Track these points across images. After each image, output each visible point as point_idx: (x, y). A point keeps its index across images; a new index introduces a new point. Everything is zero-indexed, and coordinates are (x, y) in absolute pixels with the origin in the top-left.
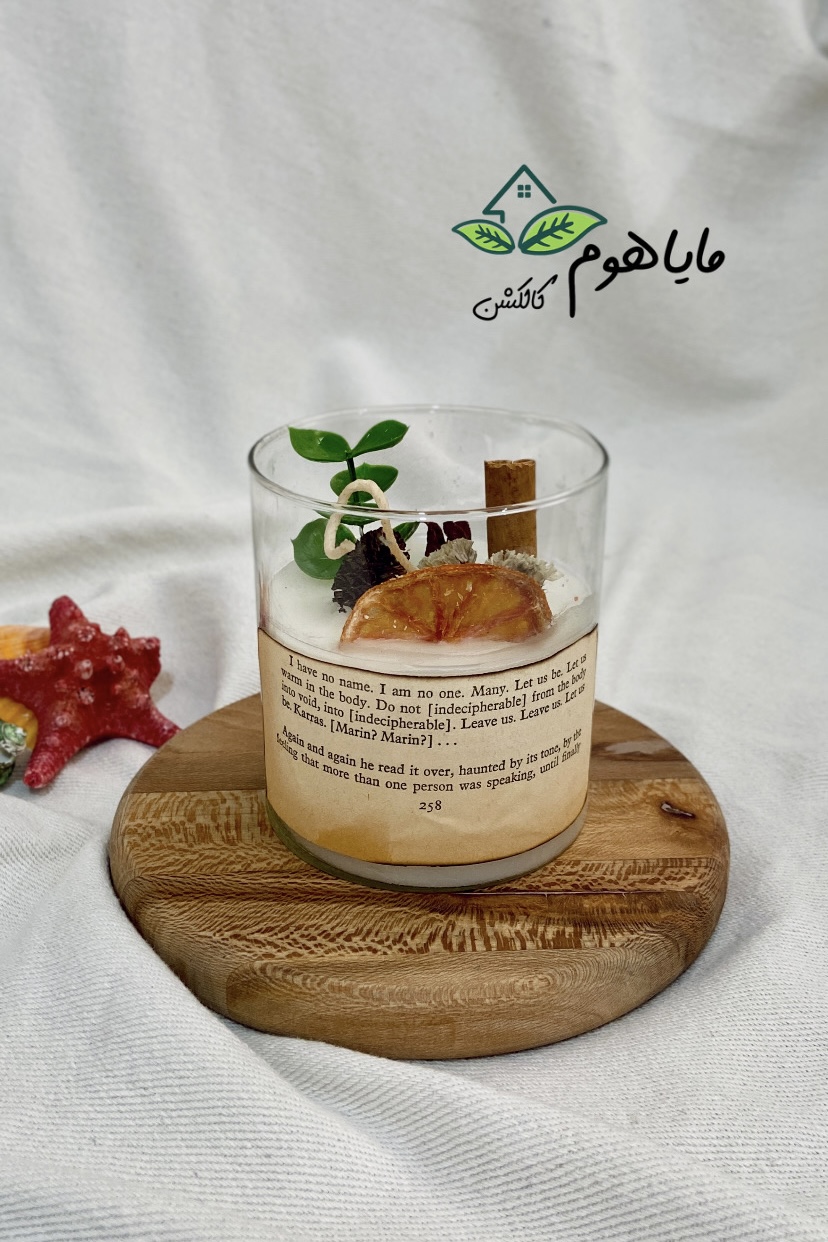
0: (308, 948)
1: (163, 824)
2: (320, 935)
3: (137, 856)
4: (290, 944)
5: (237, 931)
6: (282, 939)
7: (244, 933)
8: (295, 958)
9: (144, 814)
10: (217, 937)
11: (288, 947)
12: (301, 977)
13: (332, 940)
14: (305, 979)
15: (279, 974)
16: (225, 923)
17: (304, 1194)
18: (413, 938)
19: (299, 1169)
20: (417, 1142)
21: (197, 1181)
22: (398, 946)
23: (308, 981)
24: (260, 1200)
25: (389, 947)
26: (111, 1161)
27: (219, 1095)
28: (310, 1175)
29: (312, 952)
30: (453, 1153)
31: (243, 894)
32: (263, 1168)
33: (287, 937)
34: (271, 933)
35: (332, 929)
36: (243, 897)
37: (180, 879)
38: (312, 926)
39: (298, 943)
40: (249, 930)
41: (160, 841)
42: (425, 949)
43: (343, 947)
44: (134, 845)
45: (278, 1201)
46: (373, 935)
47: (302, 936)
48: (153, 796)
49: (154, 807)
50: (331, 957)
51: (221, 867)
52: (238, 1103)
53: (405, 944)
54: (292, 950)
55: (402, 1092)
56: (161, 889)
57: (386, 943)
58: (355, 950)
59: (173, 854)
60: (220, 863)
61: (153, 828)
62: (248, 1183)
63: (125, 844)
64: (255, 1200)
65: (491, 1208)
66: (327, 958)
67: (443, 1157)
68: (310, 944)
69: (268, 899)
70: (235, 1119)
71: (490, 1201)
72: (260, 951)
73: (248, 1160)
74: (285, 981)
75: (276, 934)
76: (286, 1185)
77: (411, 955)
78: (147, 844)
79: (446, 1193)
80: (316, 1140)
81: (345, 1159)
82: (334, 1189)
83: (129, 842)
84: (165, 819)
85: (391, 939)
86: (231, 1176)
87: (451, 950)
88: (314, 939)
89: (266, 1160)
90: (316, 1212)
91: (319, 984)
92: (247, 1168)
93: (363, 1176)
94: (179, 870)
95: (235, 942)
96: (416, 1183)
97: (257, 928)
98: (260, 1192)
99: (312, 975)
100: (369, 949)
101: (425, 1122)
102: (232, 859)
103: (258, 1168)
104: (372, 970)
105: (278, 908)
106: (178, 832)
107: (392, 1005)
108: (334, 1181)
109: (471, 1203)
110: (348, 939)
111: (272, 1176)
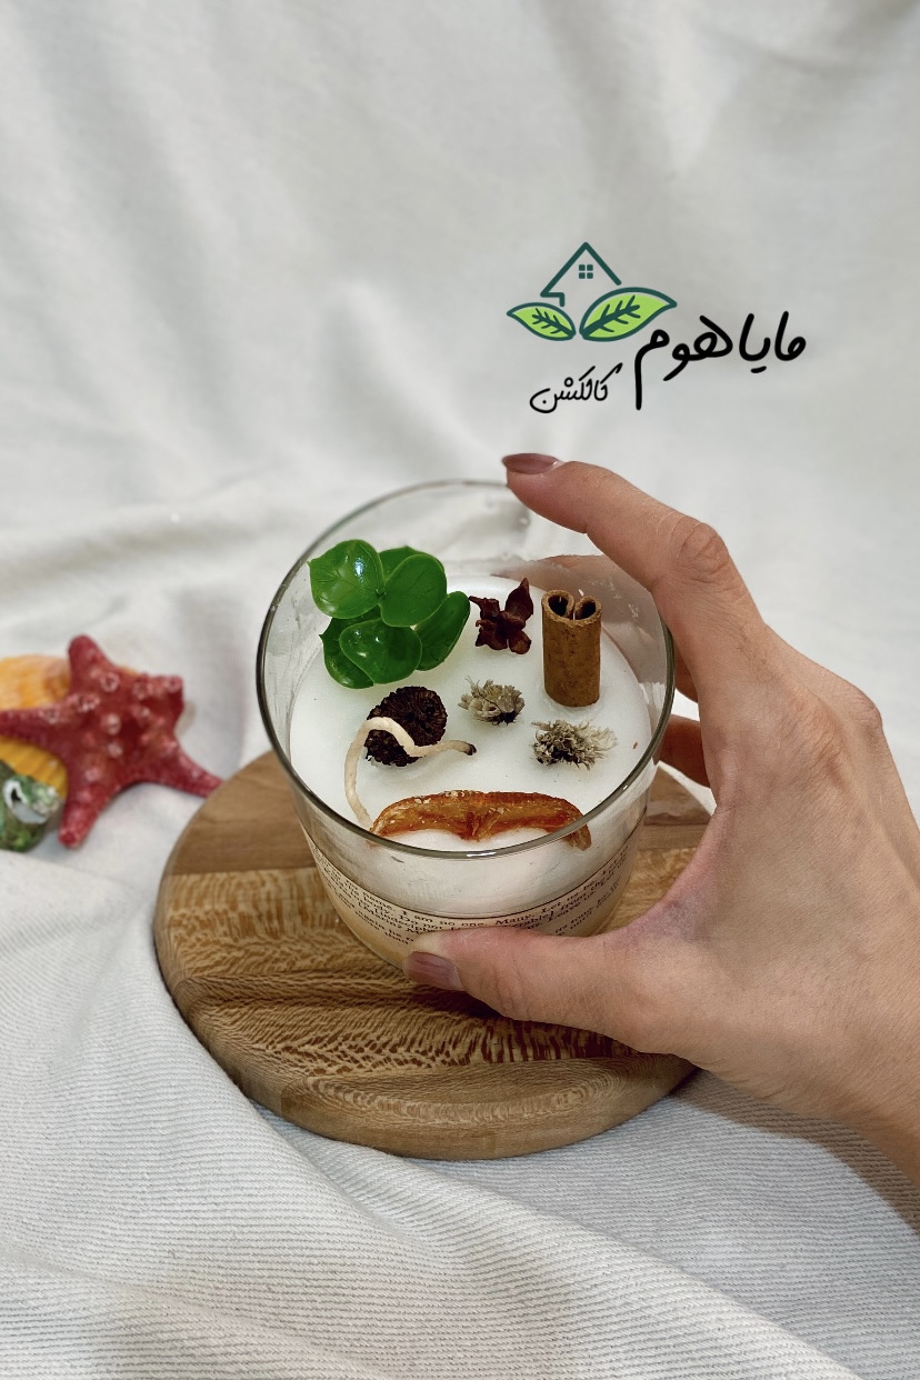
0: (356, 1062)
1: (207, 913)
2: (366, 1046)
3: (185, 954)
4: (339, 1057)
5: (288, 1043)
6: (331, 1051)
7: (295, 1044)
8: (345, 1073)
9: (187, 901)
10: (270, 1051)
11: (338, 1061)
12: (352, 1095)
13: (379, 1052)
14: (356, 1096)
15: (331, 1091)
16: (277, 1034)
17: (367, 1308)
18: (454, 1047)
19: (362, 1284)
20: (465, 1252)
21: (270, 1295)
22: (442, 1057)
23: (359, 1099)
24: (328, 1314)
25: (433, 1059)
26: (191, 1274)
27: (285, 1214)
28: (373, 1289)
29: (361, 1066)
30: (499, 1266)
31: (291, 998)
32: (329, 1283)
33: (336, 1049)
34: (321, 1044)
35: (378, 1038)
36: (291, 1002)
37: (229, 981)
38: (360, 1035)
39: (346, 1056)
40: (300, 1041)
41: (206, 935)
42: (465, 1061)
43: (388, 1059)
44: (181, 940)
45: (345, 1315)
46: (416, 1044)
47: (350, 1047)
48: (194, 878)
49: (195, 893)
50: (378, 1072)
51: (267, 966)
52: (304, 1222)
53: (448, 1054)
54: (342, 1063)
55: (451, 1208)
56: (212, 993)
57: (430, 1054)
58: (401, 1063)
59: (219, 950)
60: (266, 961)
61: (197, 918)
62: (316, 1298)
63: (172, 939)
64: (323, 1313)
65: (534, 1318)
66: (374, 1074)
67: (491, 1268)
68: (358, 1056)
69: (314, 1004)
70: (301, 1237)
71: (532, 1311)
72: (312, 1066)
73: (316, 1276)
74: (337, 1098)
75: (325, 1045)
76: (352, 1299)
77: (455, 1068)
78: (193, 939)
79: (494, 1302)
80: (376, 1256)
81: (402, 1272)
82: (394, 1302)
83: (176, 937)
84: (208, 907)
85: (434, 1049)
86: (301, 1291)
87: (491, 1061)
88: (361, 1050)
89: (331, 1276)
90: (379, 1324)
91: (369, 1102)
92: (315, 1283)
93: (419, 1288)
94: (227, 970)
95: (287, 1055)
96: (467, 1291)
97: (306, 1039)
98: (329, 1306)
99: (362, 1093)
100: (414, 1061)
101: (473, 1235)
102: (277, 955)
103: (324, 1283)
104: (417, 1086)
105: (325, 1014)
106: (222, 924)
107: (437, 1121)
108: (394, 1295)
109: (516, 1312)
110: (393, 1050)
111: (339, 1291)
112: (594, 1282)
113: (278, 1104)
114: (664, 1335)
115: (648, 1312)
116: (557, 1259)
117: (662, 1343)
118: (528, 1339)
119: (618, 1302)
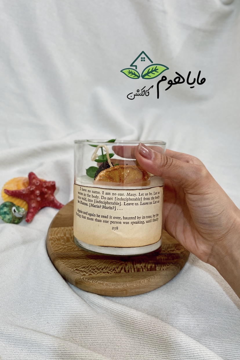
0: (93, 272)
1: (59, 237)
2: (96, 269)
3: (53, 247)
4: (89, 271)
5: (77, 268)
6: (87, 270)
7: (78, 268)
8: (90, 275)
9: (54, 234)
10: (72, 270)
11: (89, 272)
12: (92, 281)
13: (99, 270)
14: (93, 281)
15: (87, 280)
16: (74, 266)
17: (94, 336)
18: (117, 269)
19: (93, 330)
20: (119, 321)
21: (71, 333)
22: (114, 271)
23: (93, 282)
24: (85, 338)
25: (112, 272)
26: (52, 328)
27: (75, 313)
28: (96, 331)
29: (94, 274)
30: (127, 325)
31: (78, 257)
32: (85, 330)
33: (88, 269)
34: (85, 268)
35: (99, 267)
36: (78, 258)
37: (63, 253)
38: (94, 266)
39: (91, 271)
40: (80, 268)
41: (58, 242)
42: (120, 272)
43: (101, 272)
44: (52, 243)
45: (89, 338)
46: (108, 268)
47: (92, 269)
48: (56, 229)
49: (56, 232)
50: (98, 275)
51: (73, 249)
52: (79, 314)
53: (116, 271)
54: (90, 273)
55: (115, 310)
56: (59, 256)
57: (111, 271)
58: (104, 273)
59: (61, 246)
60: (72, 248)
61: (56, 238)
62: (82, 334)
63: (50, 243)
64: (84, 337)
65: (136, 338)
66: (97, 276)
67: (125, 325)
68: (94, 271)
69: (83, 259)
70: (78, 318)
71: (135, 336)
72: (82, 274)
73: (82, 328)
74: (88, 281)
75: (86, 269)
76: (91, 334)
77: (117, 274)
78: (55, 243)
79: (126, 334)
80: (97, 323)
81: (103, 327)
82: (101, 334)
83: (51, 243)
84: (59, 235)
85: (112, 269)
86: (78, 332)
87: (126, 272)
88: (94, 270)
89: (86, 328)
90: (97, 340)
91: (96, 283)
92: (82, 330)
93: (107, 331)
94: (63, 251)
95: (76, 271)
96: (119, 331)
97: (81, 267)
98: (85, 335)
99: (94, 280)
100: (107, 272)
101: (121, 317)
102: (75, 247)
103: (84, 330)
104: (108, 278)
105: (86, 261)
106: (62, 239)
107: (113, 287)
108: (101, 332)
109: (131, 337)
110: (102, 270)
111: (87, 332)
112: (150, 329)
113: (74, 283)
114: (167, 343)
115: (163, 337)
116: (141, 323)
117: (167, 345)
118: (134, 344)
119: (156, 335)
